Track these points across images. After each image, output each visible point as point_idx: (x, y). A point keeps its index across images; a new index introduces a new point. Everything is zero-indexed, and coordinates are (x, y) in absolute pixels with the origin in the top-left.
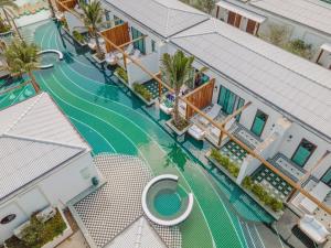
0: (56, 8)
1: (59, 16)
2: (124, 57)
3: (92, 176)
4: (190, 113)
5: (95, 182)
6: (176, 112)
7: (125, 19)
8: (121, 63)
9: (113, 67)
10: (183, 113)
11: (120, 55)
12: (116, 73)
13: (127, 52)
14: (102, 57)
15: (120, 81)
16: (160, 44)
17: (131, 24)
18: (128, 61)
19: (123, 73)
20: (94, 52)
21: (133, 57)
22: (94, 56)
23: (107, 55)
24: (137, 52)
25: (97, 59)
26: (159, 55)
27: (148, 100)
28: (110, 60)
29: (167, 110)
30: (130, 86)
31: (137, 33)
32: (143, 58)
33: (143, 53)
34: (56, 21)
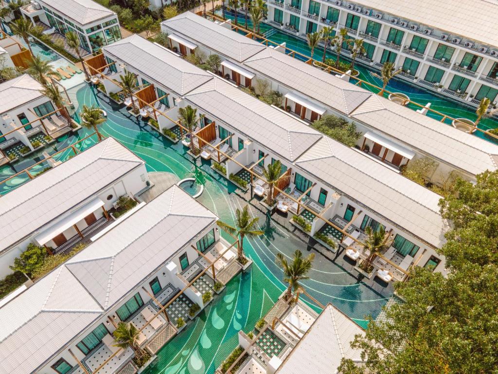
0: (89, 72)
1: (94, 80)
2: (154, 111)
3: (146, 180)
4: (202, 145)
5: (148, 184)
6: (192, 144)
7: (151, 82)
8: (152, 115)
9: (146, 119)
10: (197, 145)
11: (151, 110)
12: (149, 123)
13: (156, 107)
14: (137, 112)
15: (153, 129)
16: (178, 100)
17: (156, 85)
18: (157, 113)
19: (155, 123)
20: (129, 108)
21: (161, 111)
22: (130, 112)
23: (141, 110)
24: (163, 106)
25: (133, 114)
26: (177, 109)
27: (174, 139)
28: (143, 113)
29: (187, 144)
30: (161, 131)
31: (161, 93)
32: (168, 111)
33: (168, 106)
34: (91, 84)
